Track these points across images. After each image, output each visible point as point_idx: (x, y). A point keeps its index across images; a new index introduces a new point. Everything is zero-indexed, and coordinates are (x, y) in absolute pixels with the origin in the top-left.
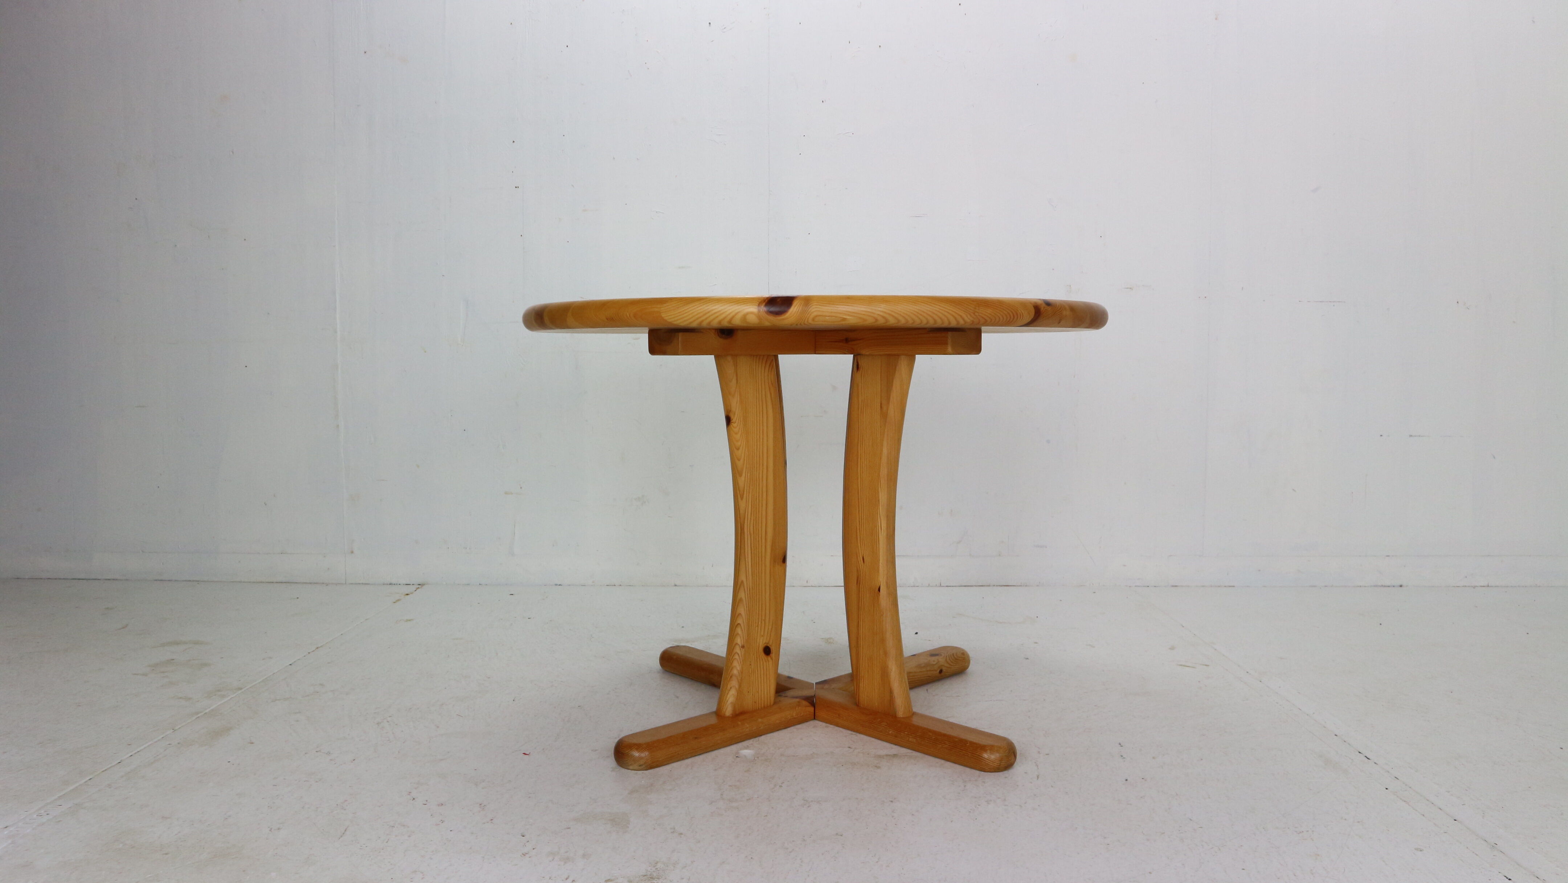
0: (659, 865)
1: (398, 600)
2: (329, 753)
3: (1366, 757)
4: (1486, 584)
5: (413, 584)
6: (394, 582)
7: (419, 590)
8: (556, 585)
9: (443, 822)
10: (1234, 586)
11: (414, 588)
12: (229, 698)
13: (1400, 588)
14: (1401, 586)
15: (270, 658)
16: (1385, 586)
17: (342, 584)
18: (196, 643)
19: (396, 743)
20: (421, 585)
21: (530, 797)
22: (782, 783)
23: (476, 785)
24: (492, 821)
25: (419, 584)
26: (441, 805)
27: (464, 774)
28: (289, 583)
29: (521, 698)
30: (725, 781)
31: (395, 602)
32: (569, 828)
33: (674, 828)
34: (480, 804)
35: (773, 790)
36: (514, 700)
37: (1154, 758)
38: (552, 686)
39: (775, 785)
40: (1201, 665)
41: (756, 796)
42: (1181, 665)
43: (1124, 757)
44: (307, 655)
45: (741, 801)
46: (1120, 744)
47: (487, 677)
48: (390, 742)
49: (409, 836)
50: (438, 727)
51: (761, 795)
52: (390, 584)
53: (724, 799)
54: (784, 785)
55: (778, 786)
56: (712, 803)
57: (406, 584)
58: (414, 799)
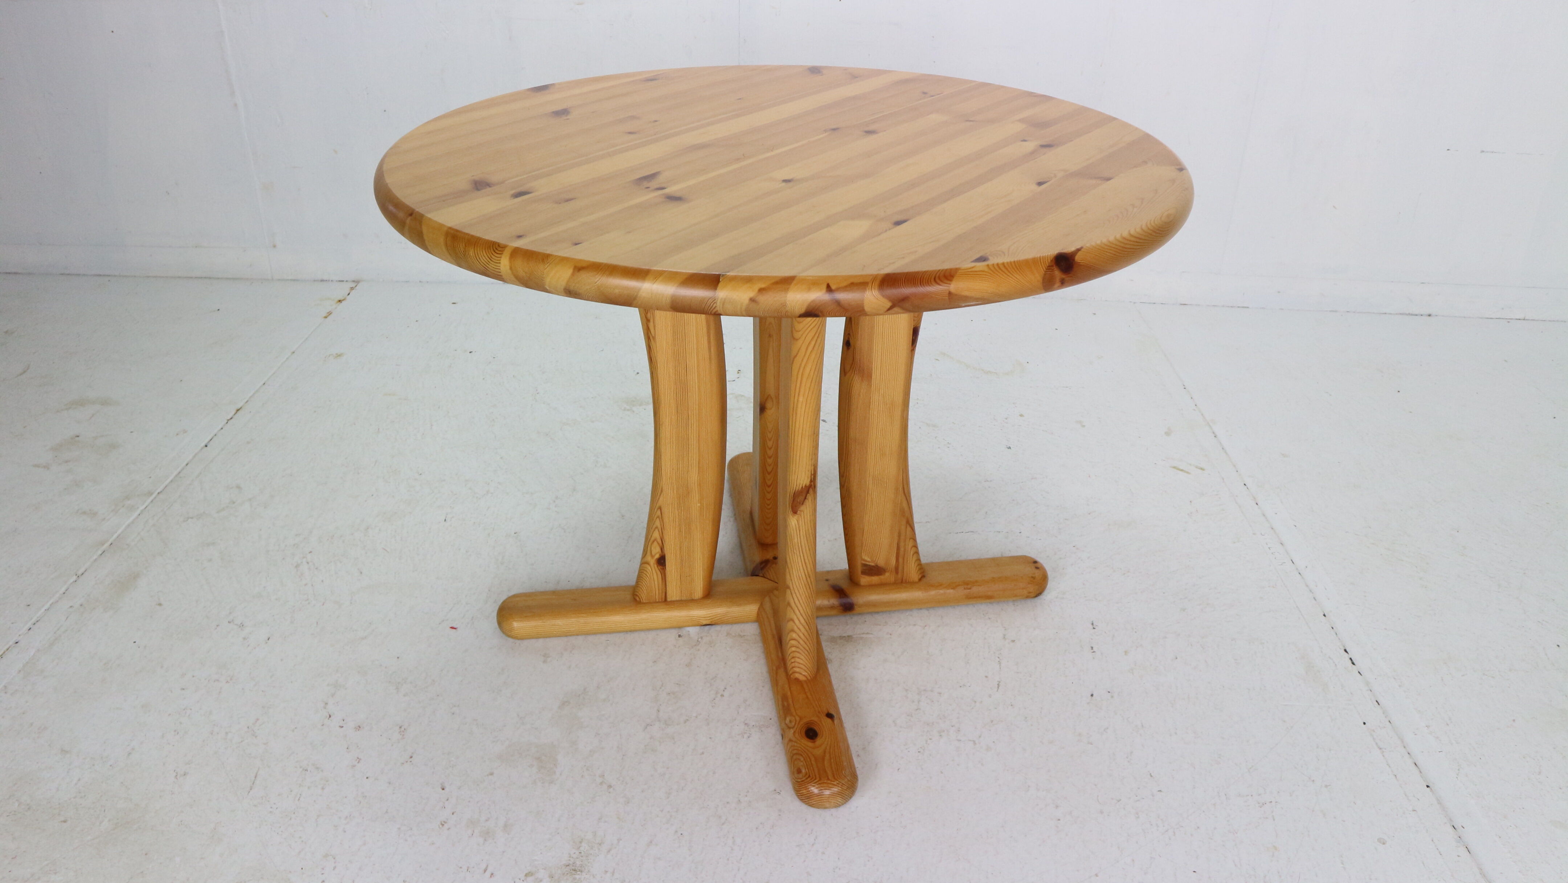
0: (585, 847)
1: (330, 313)
2: (242, 626)
3: (1351, 659)
4: (1521, 317)
5: (347, 281)
6: (325, 278)
7: (353, 291)
9: (359, 760)
10: (1248, 307)
11: (346, 287)
12: (138, 512)
13: (1429, 317)
14: (1430, 315)
15: (185, 432)
16: (1412, 315)
17: (269, 281)
18: (105, 402)
19: (314, 605)
20: (357, 282)
21: (453, 714)
22: (724, 691)
23: (397, 688)
24: (411, 760)
25: (354, 281)
26: (359, 728)
27: (386, 667)
28: (210, 278)
29: (453, 517)
30: (663, 684)
31: (326, 317)
32: (492, 774)
33: (604, 776)
34: (400, 727)
35: (714, 704)
36: (445, 520)
37: (1126, 653)
38: (488, 492)
39: (717, 693)
40: (1197, 467)
41: (694, 715)
42: (1174, 467)
43: (1095, 649)
44: (224, 425)
45: (678, 725)
46: (1093, 624)
47: (418, 473)
48: (309, 603)
49: (323, 789)
50: (361, 573)
51: (701, 714)
52: (322, 281)
53: (659, 721)
54: (726, 694)
55: (719, 696)
56: (646, 728)
57: (339, 281)
58: (330, 716)
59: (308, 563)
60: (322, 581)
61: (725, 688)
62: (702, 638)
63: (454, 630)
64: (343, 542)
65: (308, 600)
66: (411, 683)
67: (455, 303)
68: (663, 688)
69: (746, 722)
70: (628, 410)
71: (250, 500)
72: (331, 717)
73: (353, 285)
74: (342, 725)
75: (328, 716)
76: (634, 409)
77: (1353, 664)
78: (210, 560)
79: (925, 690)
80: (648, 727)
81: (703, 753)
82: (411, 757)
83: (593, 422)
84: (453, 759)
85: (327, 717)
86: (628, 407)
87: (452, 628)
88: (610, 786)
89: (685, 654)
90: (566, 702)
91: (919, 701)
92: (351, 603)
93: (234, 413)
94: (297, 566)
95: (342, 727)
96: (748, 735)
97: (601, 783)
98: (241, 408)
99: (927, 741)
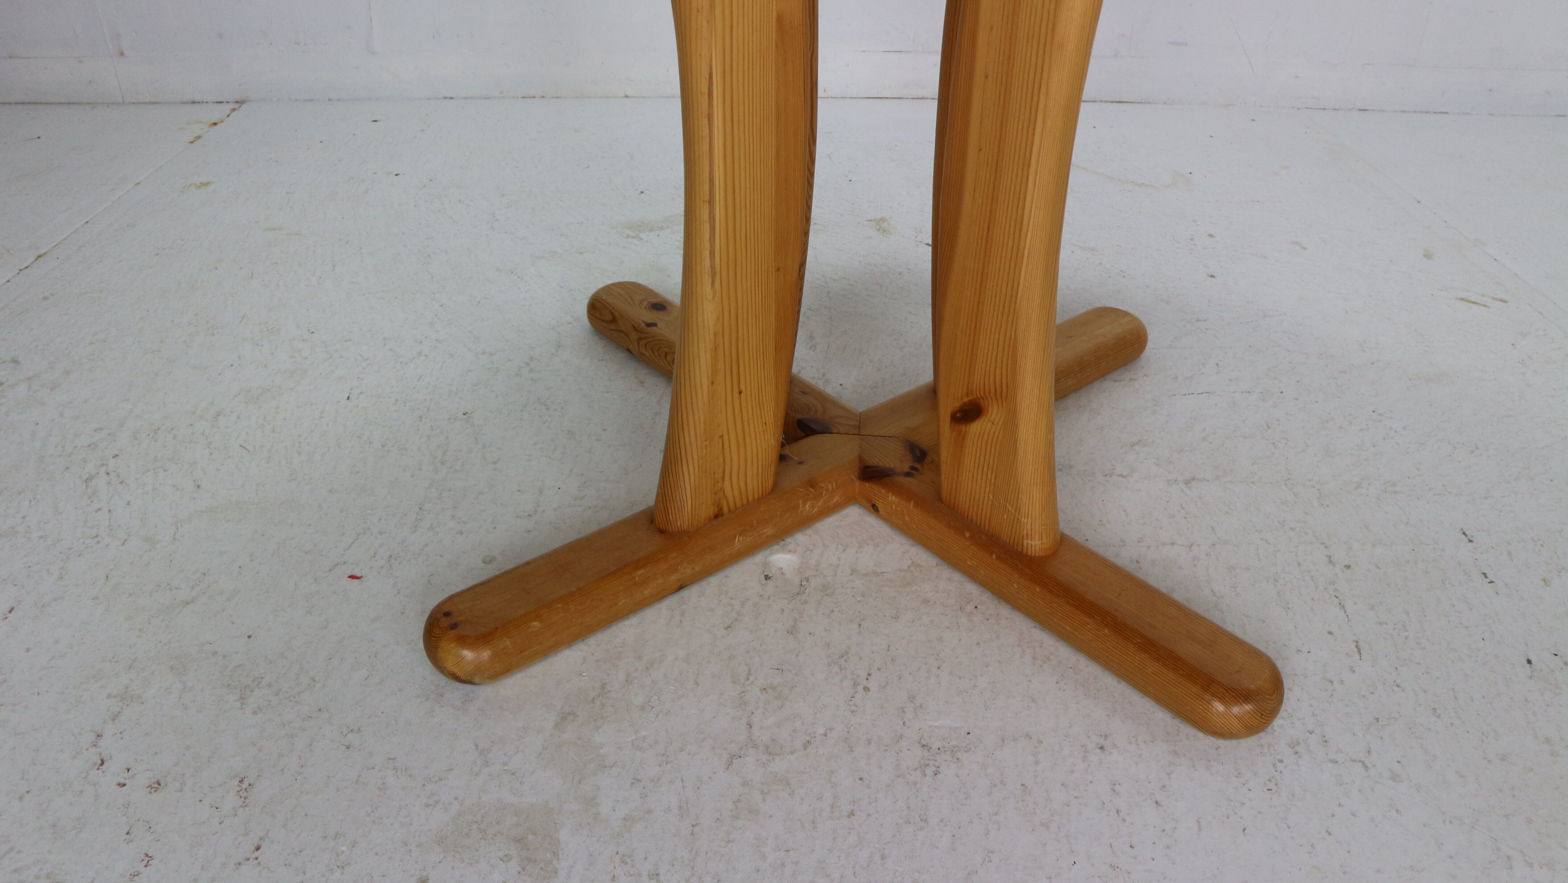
1: (198, 137)
5: (227, 102)
6: (197, 98)
7: (235, 113)
8: (445, 98)
9: (148, 860)
10: (1447, 113)
11: (226, 108)
17: (118, 104)
19: (107, 545)
20: (240, 102)
21: (348, 748)
22: (867, 679)
23: (242, 699)
24: (257, 854)
25: (237, 102)
26: (157, 786)
27: (224, 657)
28: (35, 103)
29: (361, 393)
30: (750, 670)
31: (192, 142)
33: (657, 875)
34: (241, 781)
35: (853, 708)
36: (348, 398)
37: (1546, 582)
38: (420, 354)
39: (855, 685)
40: (1494, 299)
41: (821, 731)
42: (1462, 299)
43: (1491, 578)
44: (14, 277)
45: (792, 753)
46: (1464, 534)
47: (309, 331)
48: (99, 542)
50: (199, 487)
51: (832, 729)
52: (193, 102)
53: (755, 746)
54: (873, 685)
55: (860, 688)
56: (731, 762)
57: (217, 102)
58: (102, 763)
59: (108, 474)
60: (129, 503)
61: (869, 675)
62: (807, 580)
63: (356, 580)
64: (175, 437)
65: (97, 536)
66: (269, 685)
67: (376, 121)
68: (752, 678)
69: (923, 742)
70: (633, 237)
71: (29, 379)
72: (106, 764)
73: (236, 106)
74: (123, 781)
75: (99, 762)
76: (642, 235)
80: (735, 761)
81: (852, 814)
82: (258, 848)
83: (581, 253)
84: (344, 848)
85: (95, 764)
86: (633, 234)
87: (352, 577)
89: (783, 610)
90: (569, 714)
92: (174, 539)
93: (32, 259)
94: (88, 481)
95: (125, 785)
96: (934, 769)
98: (45, 253)
99: (1274, 765)
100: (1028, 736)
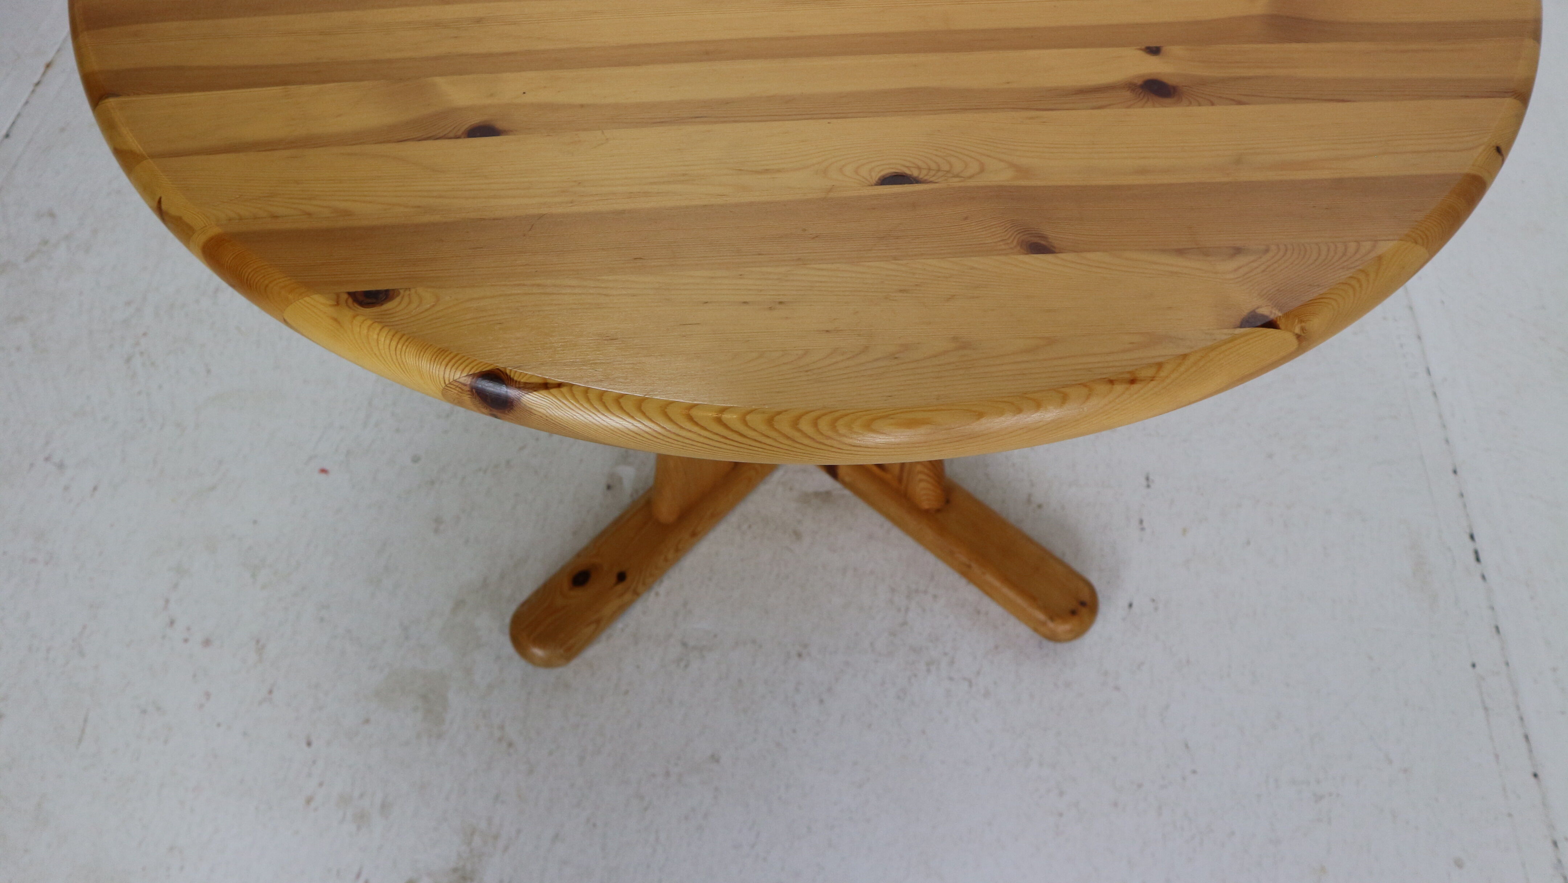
2: (62, 466)
19: (151, 430)
21: (322, 621)
23: (254, 576)
26: (207, 643)
27: (240, 539)
32: (367, 721)
34: (258, 642)
37: (1184, 531)
43: (1145, 524)
46: (1147, 479)
48: (144, 426)
49: (166, 742)
50: (209, 372)
58: (172, 623)
60: (160, 387)
63: (325, 475)
64: (186, 314)
65: (142, 420)
66: (270, 567)
71: (67, 237)
72: (174, 624)
75: (170, 623)
77: (1478, 560)
78: (18, 349)
79: (917, 591)
84: (321, 696)
85: (168, 624)
87: (322, 471)
88: (510, 745)
90: (461, 602)
91: (907, 610)
92: (196, 426)
93: (43, 70)
94: (128, 360)
95: (187, 641)
97: (500, 740)
98: (52, 61)
99: (910, 679)
100: (754, 642)
